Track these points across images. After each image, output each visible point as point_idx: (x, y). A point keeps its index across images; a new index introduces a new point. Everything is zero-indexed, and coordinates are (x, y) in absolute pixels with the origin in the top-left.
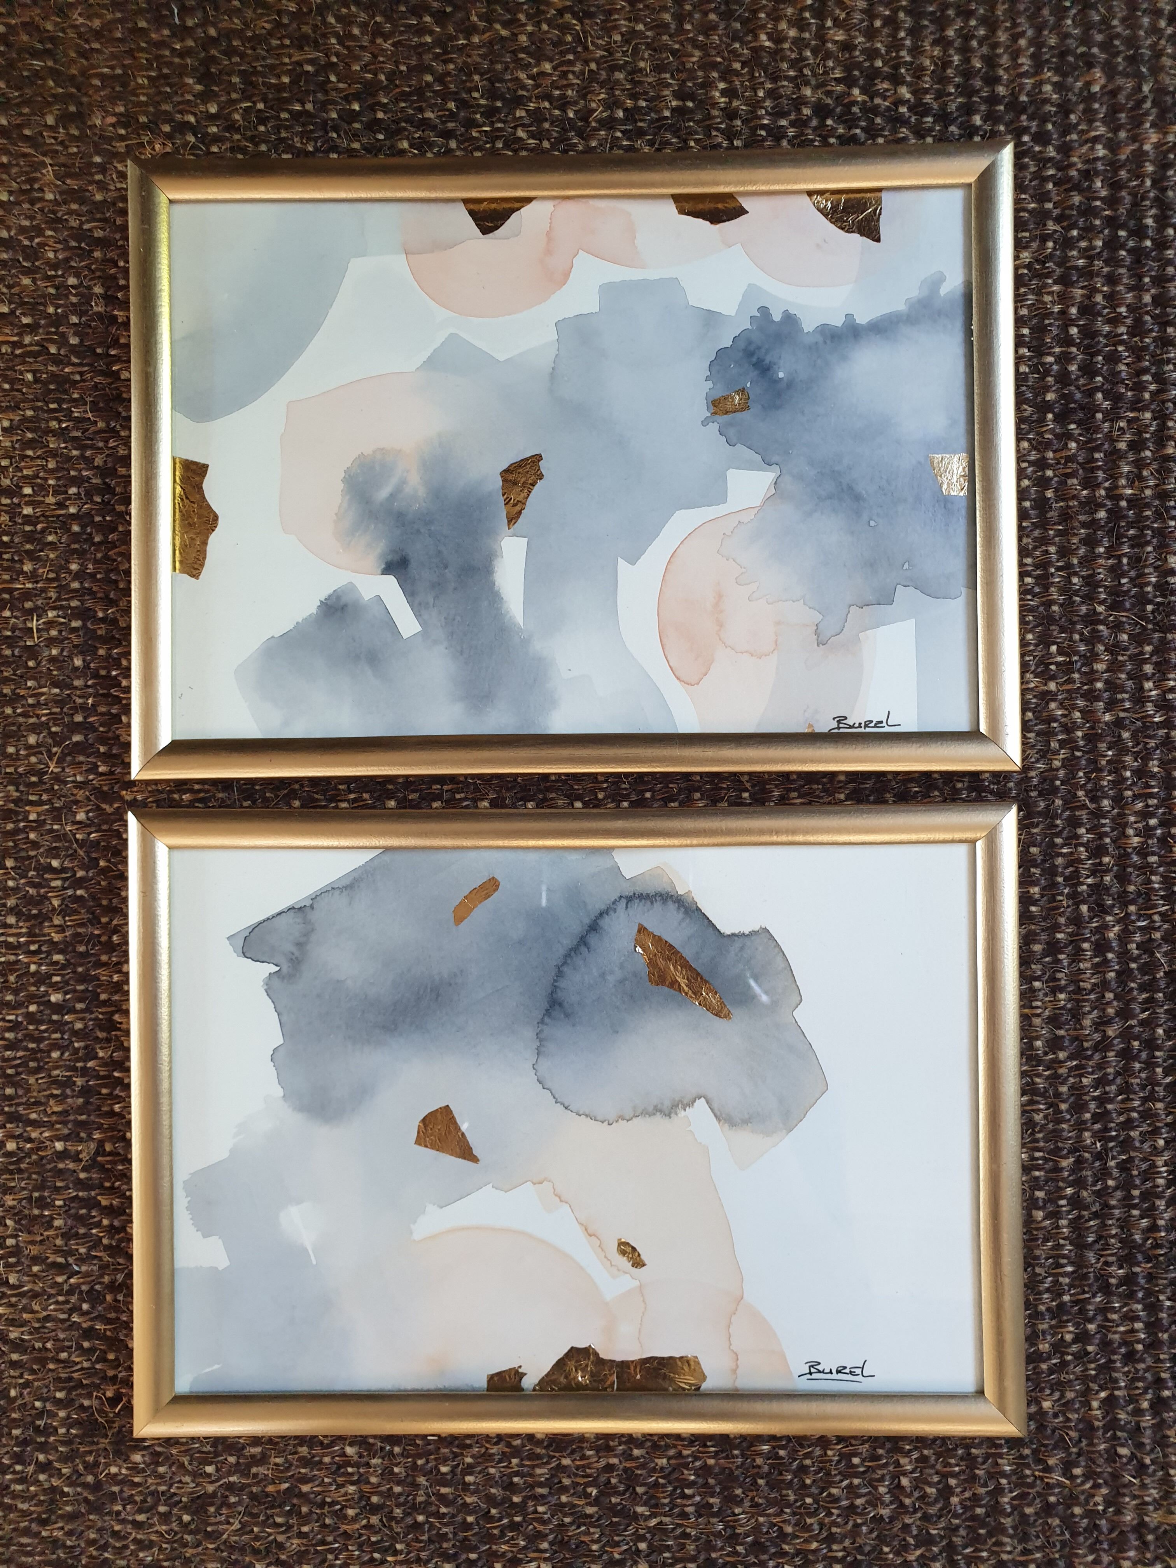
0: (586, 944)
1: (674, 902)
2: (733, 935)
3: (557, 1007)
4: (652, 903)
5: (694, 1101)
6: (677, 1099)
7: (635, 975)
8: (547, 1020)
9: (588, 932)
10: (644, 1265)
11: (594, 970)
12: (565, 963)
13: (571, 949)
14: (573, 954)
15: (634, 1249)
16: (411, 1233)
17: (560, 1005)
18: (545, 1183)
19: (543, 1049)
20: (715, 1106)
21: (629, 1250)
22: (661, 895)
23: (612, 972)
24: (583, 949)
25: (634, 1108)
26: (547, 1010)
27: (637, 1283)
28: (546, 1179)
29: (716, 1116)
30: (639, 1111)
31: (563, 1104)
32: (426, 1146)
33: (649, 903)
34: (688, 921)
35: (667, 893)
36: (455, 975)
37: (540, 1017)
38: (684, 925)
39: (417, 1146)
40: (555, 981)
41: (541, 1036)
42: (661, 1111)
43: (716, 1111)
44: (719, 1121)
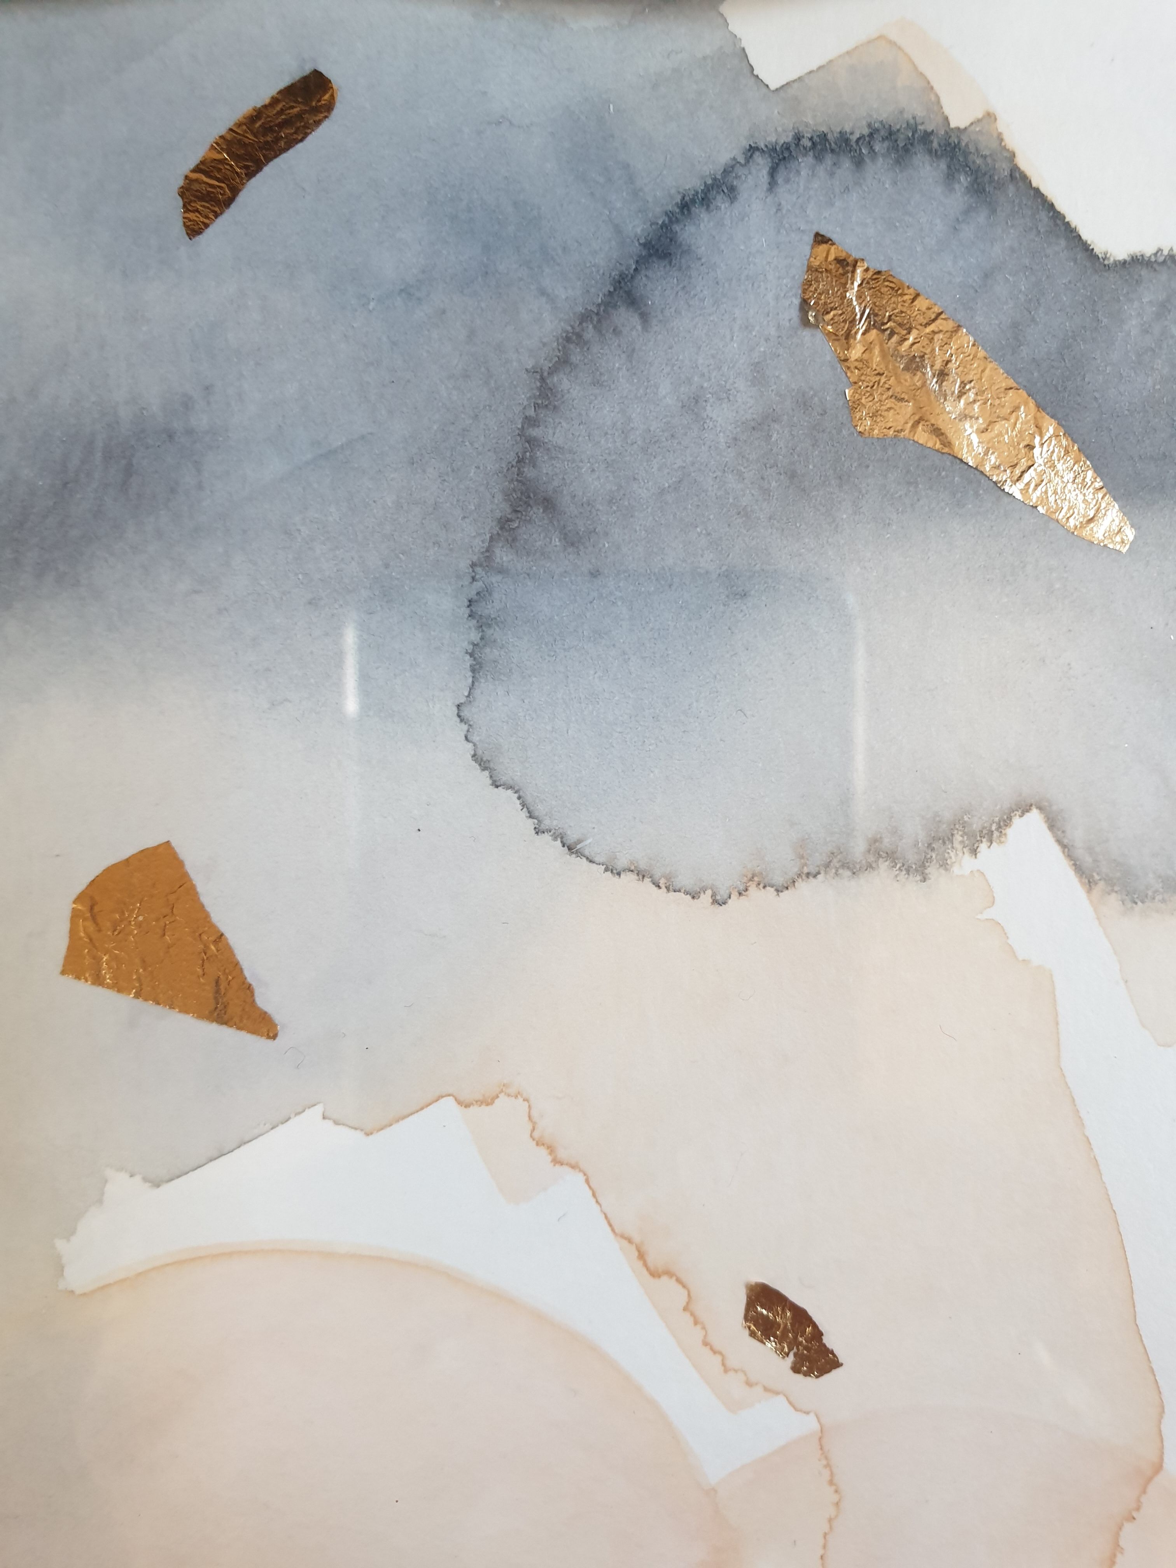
0: (633, 301)
1: (933, 154)
2: (1137, 262)
3: (536, 513)
4: (859, 163)
5: (1005, 822)
6: (947, 815)
7: (804, 403)
8: (503, 556)
9: (642, 262)
10: (835, 1364)
11: (665, 388)
12: (563, 362)
13: (585, 317)
14: (589, 333)
15: (801, 1317)
16: (60, 1270)
17: (549, 504)
18: (502, 1102)
19: (490, 654)
20: (1077, 835)
21: (784, 1319)
22: (891, 134)
23: (725, 394)
24: (625, 317)
25: (802, 849)
26: (504, 523)
27: (810, 1424)
28: (503, 1089)
29: (1078, 868)
30: (819, 858)
31: (560, 836)
32: (98, 980)
33: (847, 164)
34: (982, 217)
35: (913, 127)
36: (187, 404)
37: (479, 544)
38: (968, 232)
39: (69, 981)
40: (530, 422)
41: (487, 609)
42: (892, 856)
43: (1080, 852)
44: (1090, 883)
